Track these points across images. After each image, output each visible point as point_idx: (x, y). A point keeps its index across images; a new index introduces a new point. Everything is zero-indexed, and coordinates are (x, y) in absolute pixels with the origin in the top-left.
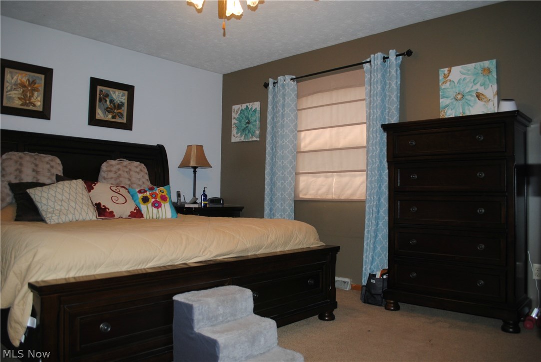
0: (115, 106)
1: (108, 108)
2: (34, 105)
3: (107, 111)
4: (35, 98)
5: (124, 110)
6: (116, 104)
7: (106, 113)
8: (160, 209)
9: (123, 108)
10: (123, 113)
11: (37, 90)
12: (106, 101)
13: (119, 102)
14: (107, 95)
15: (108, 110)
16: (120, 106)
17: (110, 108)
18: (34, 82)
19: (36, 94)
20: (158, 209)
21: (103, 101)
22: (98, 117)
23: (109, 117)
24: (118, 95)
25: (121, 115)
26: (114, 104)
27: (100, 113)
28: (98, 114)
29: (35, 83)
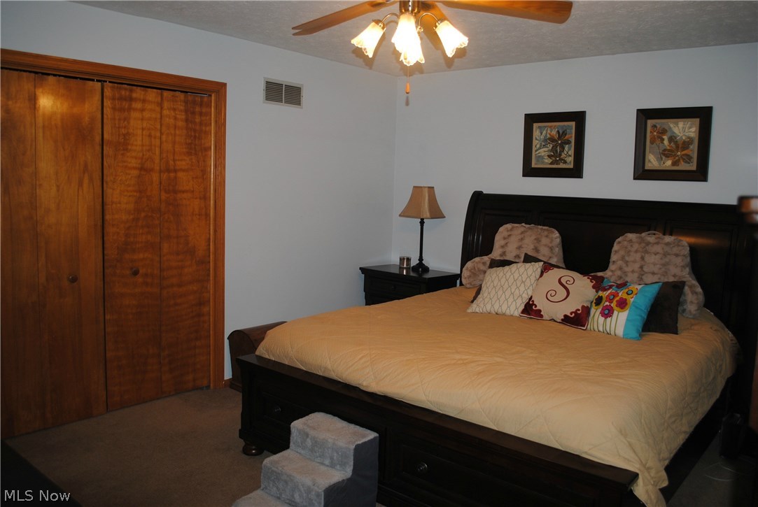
0: (677, 147)
1: (665, 150)
2: (565, 162)
3: (664, 155)
4: (566, 153)
5: (694, 150)
6: (680, 143)
7: (662, 159)
8: (609, 319)
9: (691, 147)
10: (691, 155)
11: (568, 142)
12: (663, 140)
13: (684, 138)
14: (664, 131)
15: (666, 154)
16: (686, 144)
17: (669, 150)
18: (564, 133)
19: (567, 147)
20: (606, 318)
21: (658, 142)
22: (648, 166)
23: (668, 164)
24: (683, 128)
25: (688, 159)
26: (676, 143)
27: (652, 160)
28: (649, 161)
29: (566, 135)
